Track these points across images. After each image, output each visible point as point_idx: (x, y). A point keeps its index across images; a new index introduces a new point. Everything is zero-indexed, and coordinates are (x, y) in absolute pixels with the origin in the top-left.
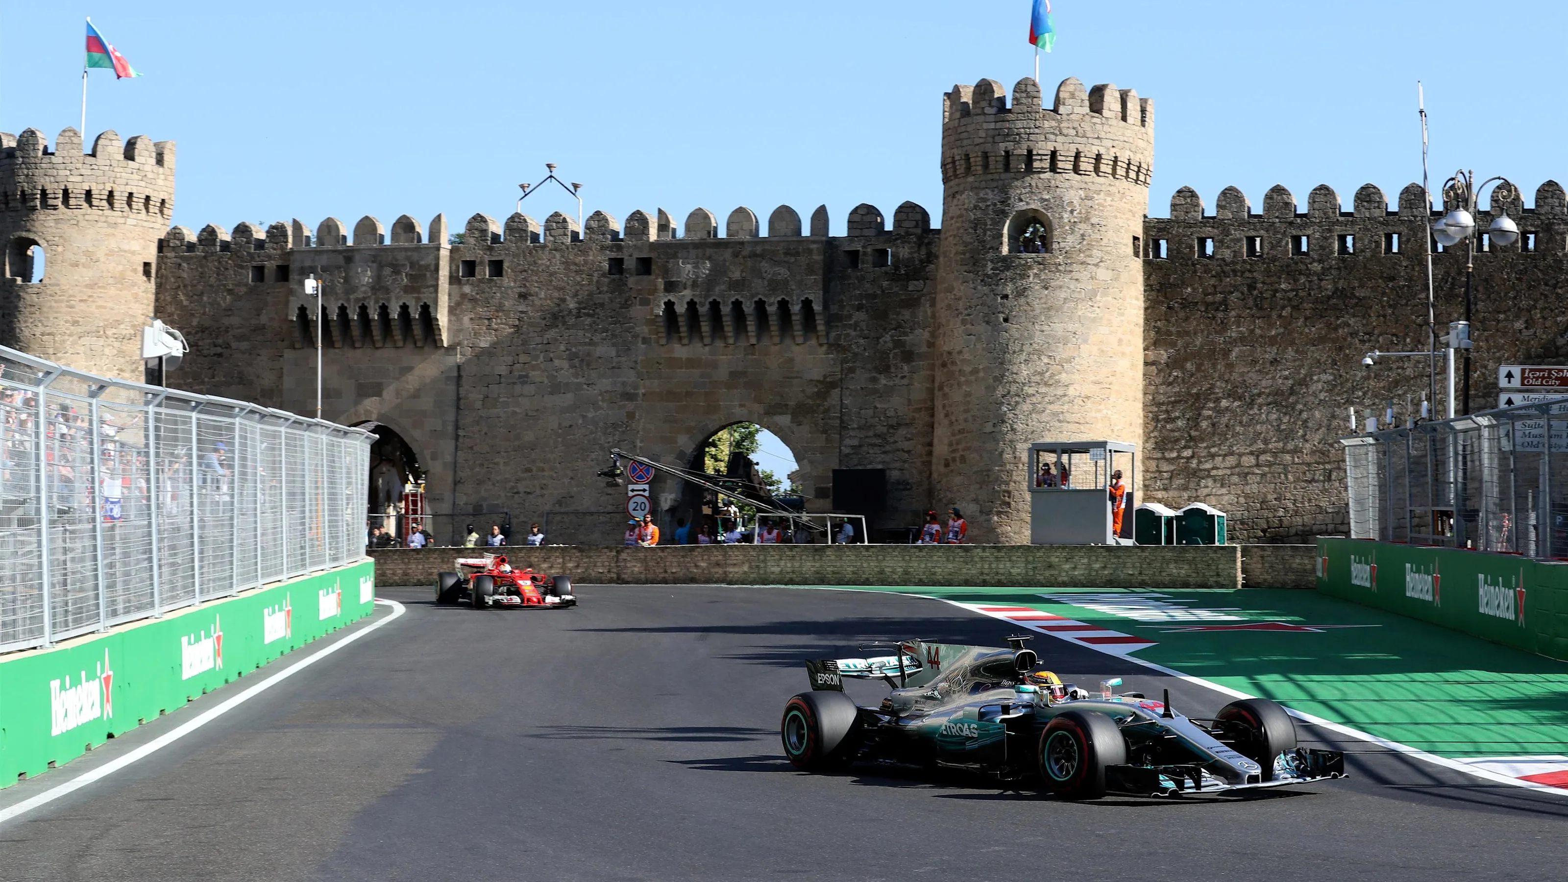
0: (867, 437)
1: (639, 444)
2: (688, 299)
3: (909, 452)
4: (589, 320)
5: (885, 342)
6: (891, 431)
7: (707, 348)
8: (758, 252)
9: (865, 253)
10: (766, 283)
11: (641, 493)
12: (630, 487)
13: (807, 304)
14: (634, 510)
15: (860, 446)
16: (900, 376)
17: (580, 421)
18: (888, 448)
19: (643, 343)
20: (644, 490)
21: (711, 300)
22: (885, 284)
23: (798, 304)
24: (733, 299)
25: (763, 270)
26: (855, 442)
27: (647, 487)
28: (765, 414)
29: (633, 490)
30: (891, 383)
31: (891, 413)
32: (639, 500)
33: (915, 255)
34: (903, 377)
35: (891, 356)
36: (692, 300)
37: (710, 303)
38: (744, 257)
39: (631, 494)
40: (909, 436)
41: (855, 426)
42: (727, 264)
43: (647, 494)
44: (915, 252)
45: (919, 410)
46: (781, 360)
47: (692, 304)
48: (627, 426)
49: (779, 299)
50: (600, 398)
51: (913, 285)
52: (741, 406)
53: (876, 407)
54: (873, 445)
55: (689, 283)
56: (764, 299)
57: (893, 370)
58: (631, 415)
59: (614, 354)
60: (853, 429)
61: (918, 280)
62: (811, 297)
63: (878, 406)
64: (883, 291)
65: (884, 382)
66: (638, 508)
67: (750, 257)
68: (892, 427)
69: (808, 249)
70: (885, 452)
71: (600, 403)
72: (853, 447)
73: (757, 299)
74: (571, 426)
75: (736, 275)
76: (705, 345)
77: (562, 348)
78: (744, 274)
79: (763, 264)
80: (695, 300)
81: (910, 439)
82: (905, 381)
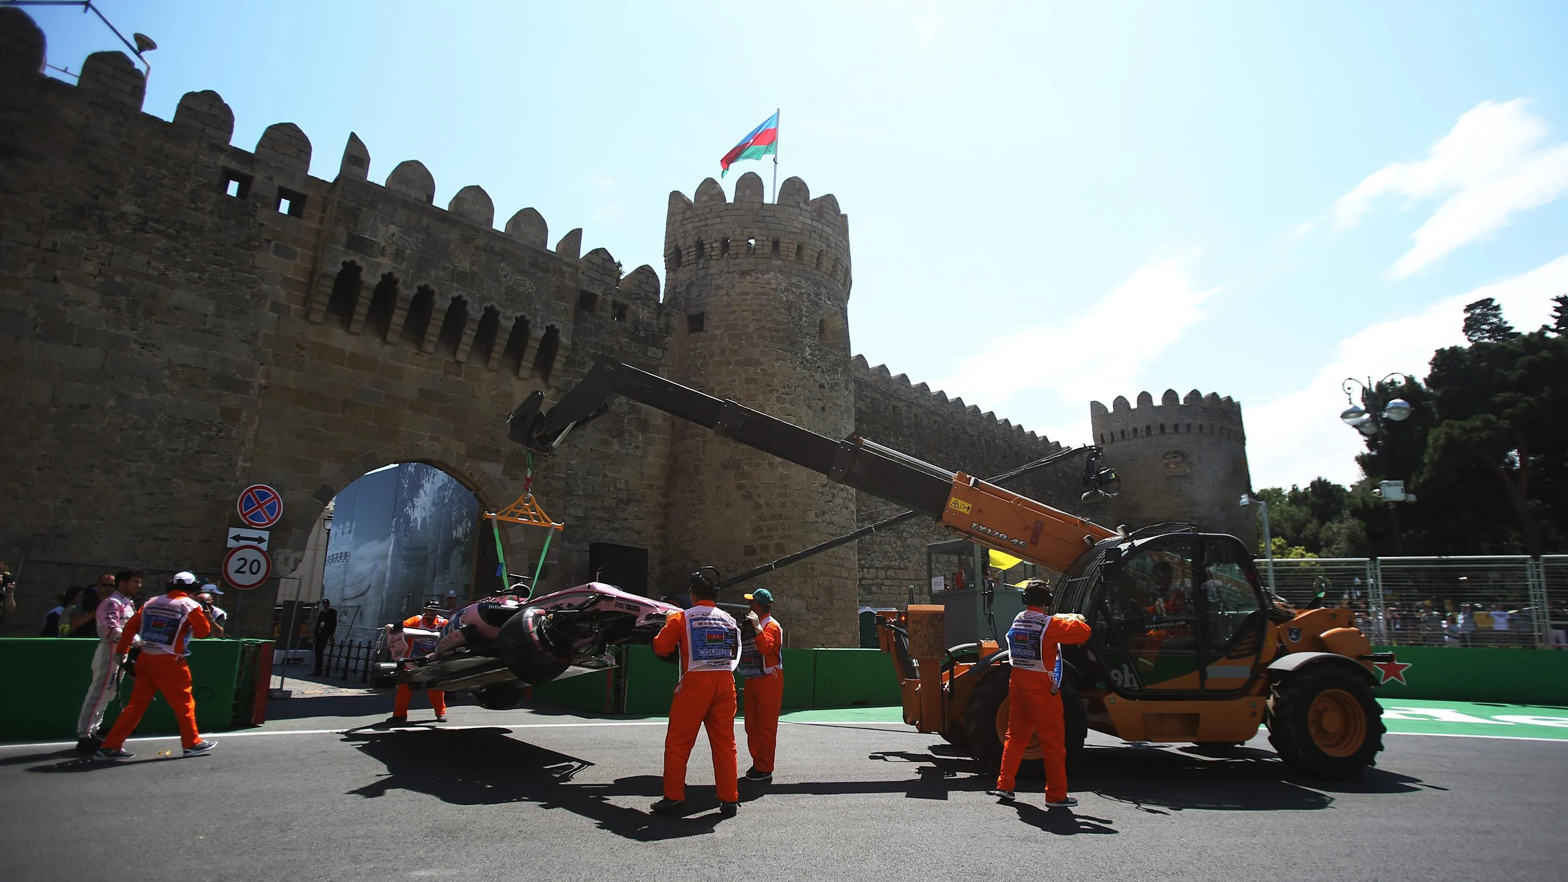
0: (594, 508)
1: (240, 463)
2: (386, 272)
3: (639, 532)
4: (163, 243)
5: (621, 404)
6: (621, 506)
7: (388, 349)
8: (496, 249)
9: (604, 301)
10: (503, 289)
11: (255, 543)
12: (233, 532)
13: (552, 332)
14: (238, 571)
15: (586, 518)
16: (633, 445)
17: (112, 403)
18: (616, 525)
19: (272, 310)
20: (260, 540)
21: (422, 283)
22: (624, 340)
23: (542, 329)
24: (456, 294)
25: (502, 273)
26: (581, 513)
27: (266, 535)
28: (468, 456)
29: (237, 538)
30: (624, 451)
31: (622, 485)
32: (250, 555)
33: (655, 322)
34: (637, 447)
35: (626, 420)
36: (390, 274)
37: (419, 288)
38: (477, 248)
39: (231, 543)
40: (639, 514)
41: (581, 493)
42: (452, 247)
43: (264, 546)
44: (654, 319)
45: (651, 487)
46: (494, 393)
47: (389, 281)
48: (220, 431)
49: (519, 315)
50: (166, 372)
51: (652, 351)
52: (432, 438)
53: (605, 475)
54: (601, 519)
55: (390, 250)
56: (498, 308)
57: (627, 436)
58: (231, 415)
59: (210, 309)
60: (578, 496)
61: (658, 348)
62: (558, 326)
63: (608, 474)
64: (621, 348)
65: (616, 448)
66: (246, 569)
67: (485, 251)
68: (621, 500)
69: (560, 269)
70: (615, 530)
71: (166, 381)
72: (577, 518)
73: (489, 305)
74: (84, 407)
75: (465, 265)
76: (387, 343)
77: (90, 267)
78: (475, 269)
79: (502, 265)
80: (397, 275)
81: (641, 518)
82: (639, 452)
